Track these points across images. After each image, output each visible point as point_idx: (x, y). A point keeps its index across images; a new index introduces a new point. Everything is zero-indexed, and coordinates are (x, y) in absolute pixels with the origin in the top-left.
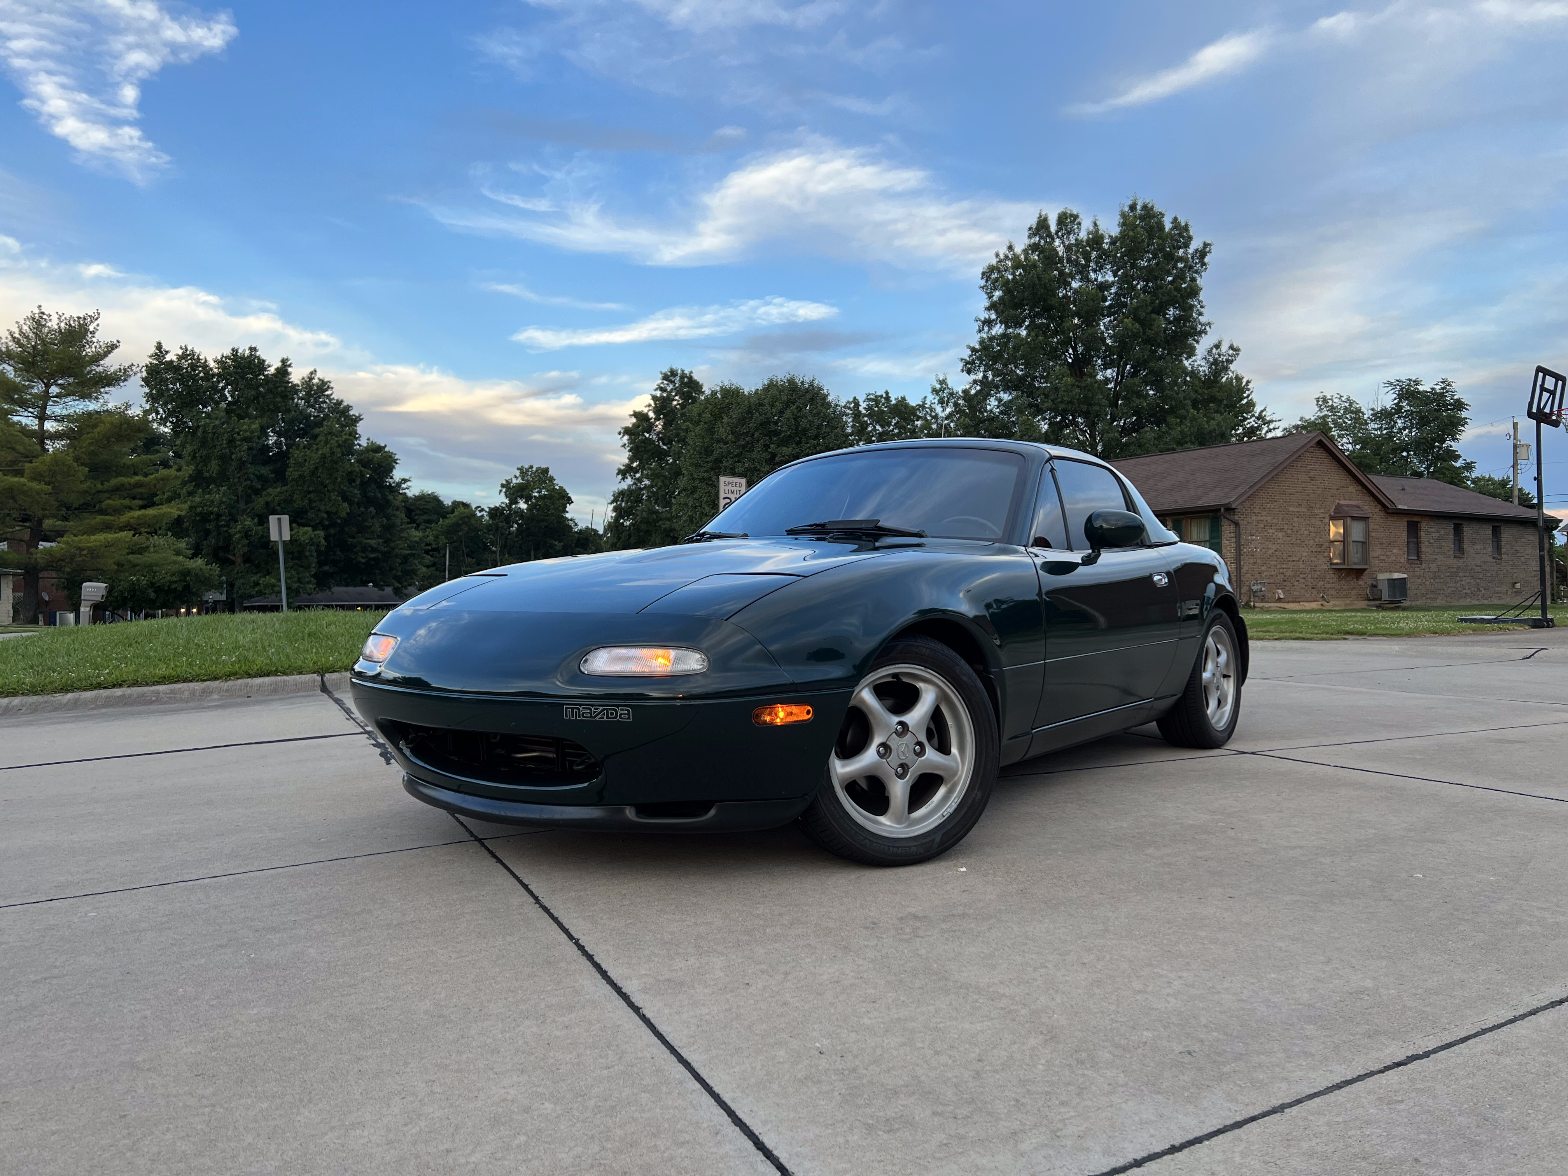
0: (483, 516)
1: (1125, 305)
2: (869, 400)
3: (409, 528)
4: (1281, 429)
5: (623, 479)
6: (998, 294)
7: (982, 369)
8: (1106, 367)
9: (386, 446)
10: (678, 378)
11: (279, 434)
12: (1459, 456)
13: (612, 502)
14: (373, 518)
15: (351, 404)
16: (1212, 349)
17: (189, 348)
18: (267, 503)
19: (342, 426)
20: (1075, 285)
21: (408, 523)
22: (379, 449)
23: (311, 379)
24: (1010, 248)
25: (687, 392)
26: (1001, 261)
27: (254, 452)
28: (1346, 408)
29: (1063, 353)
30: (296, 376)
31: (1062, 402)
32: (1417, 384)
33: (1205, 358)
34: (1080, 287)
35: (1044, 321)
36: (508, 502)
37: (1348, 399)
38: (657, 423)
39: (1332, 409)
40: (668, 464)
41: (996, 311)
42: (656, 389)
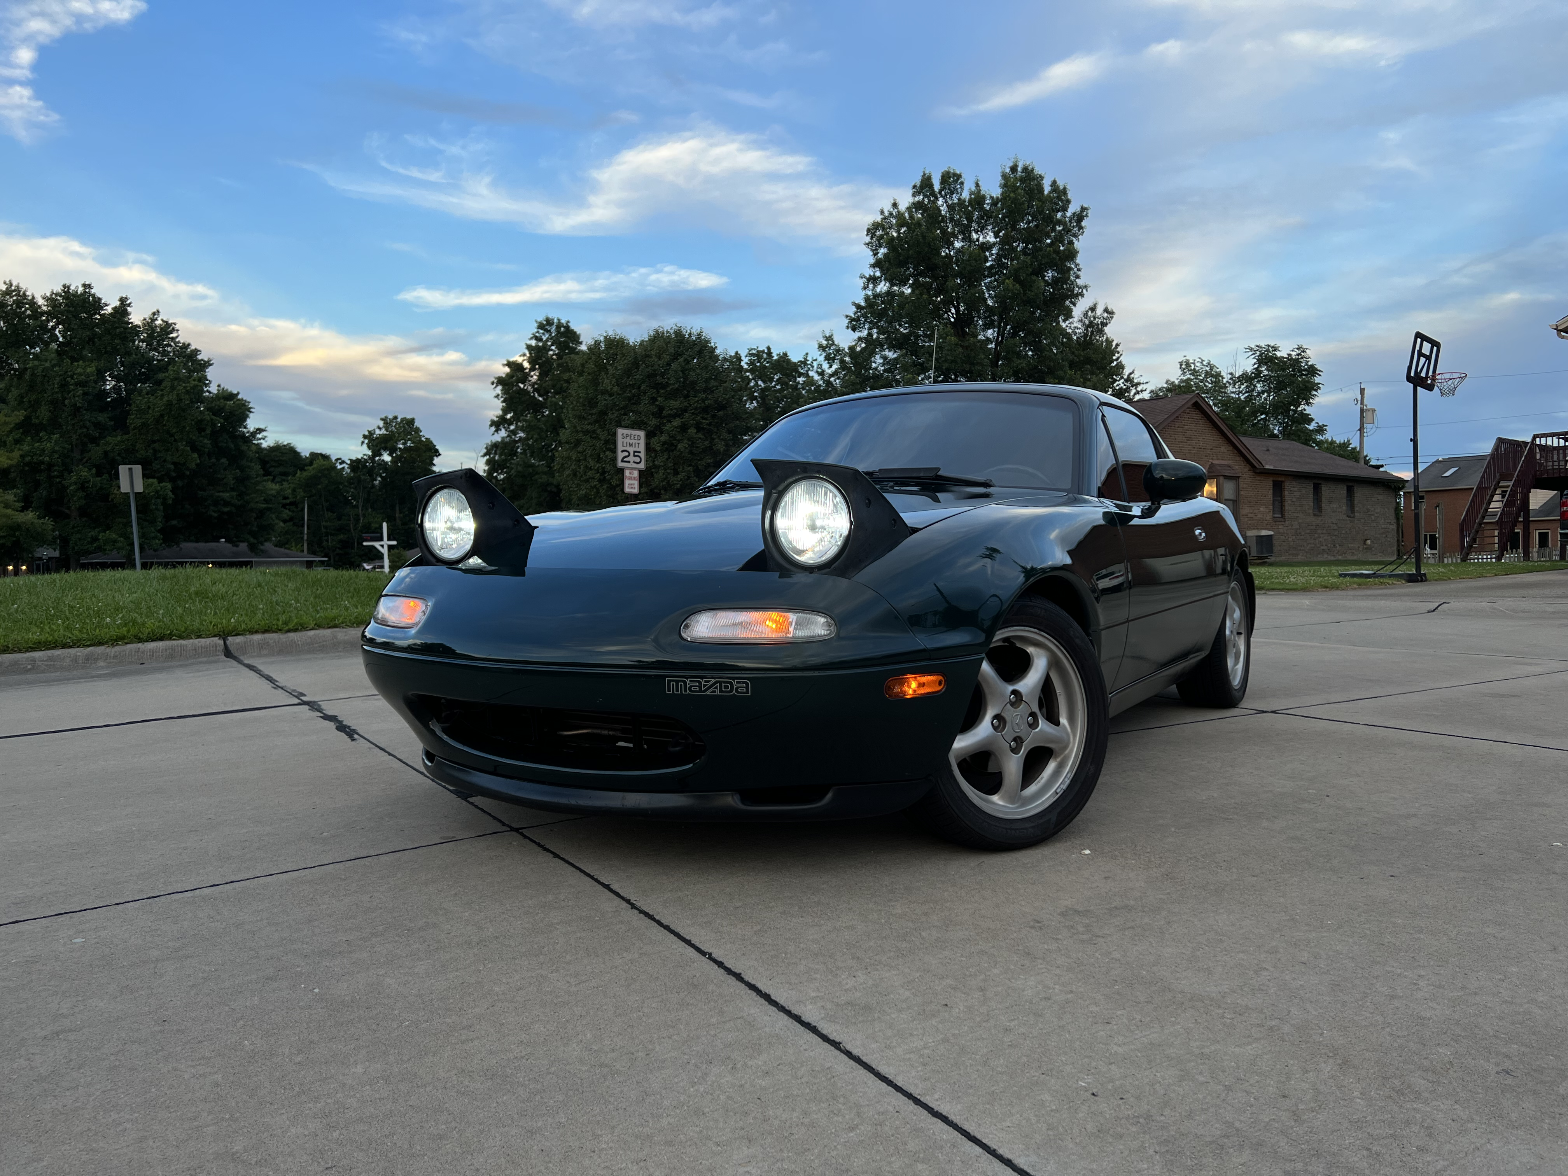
0: (343, 468)
1: (1005, 266)
2: (752, 355)
3: (265, 481)
4: (1148, 391)
5: (497, 431)
6: (883, 251)
7: (867, 326)
8: (986, 327)
9: (238, 393)
10: (553, 329)
11: (118, 379)
12: (1312, 420)
13: (484, 455)
14: (225, 469)
15: (199, 348)
16: (1087, 312)
17: (14, 284)
18: (106, 453)
19: (190, 371)
20: (958, 244)
21: (264, 475)
22: (231, 396)
23: (153, 320)
24: (895, 205)
25: (564, 342)
26: (885, 218)
27: (90, 398)
28: (1207, 372)
29: (946, 312)
30: (136, 317)
31: (946, 361)
32: (1275, 350)
33: (1081, 321)
34: (963, 246)
35: (928, 280)
36: (370, 454)
37: (1209, 364)
38: (532, 373)
39: (1195, 372)
40: (543, 416)
41: (882, 271)
42: (531, 339)
